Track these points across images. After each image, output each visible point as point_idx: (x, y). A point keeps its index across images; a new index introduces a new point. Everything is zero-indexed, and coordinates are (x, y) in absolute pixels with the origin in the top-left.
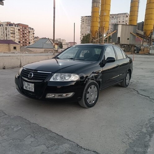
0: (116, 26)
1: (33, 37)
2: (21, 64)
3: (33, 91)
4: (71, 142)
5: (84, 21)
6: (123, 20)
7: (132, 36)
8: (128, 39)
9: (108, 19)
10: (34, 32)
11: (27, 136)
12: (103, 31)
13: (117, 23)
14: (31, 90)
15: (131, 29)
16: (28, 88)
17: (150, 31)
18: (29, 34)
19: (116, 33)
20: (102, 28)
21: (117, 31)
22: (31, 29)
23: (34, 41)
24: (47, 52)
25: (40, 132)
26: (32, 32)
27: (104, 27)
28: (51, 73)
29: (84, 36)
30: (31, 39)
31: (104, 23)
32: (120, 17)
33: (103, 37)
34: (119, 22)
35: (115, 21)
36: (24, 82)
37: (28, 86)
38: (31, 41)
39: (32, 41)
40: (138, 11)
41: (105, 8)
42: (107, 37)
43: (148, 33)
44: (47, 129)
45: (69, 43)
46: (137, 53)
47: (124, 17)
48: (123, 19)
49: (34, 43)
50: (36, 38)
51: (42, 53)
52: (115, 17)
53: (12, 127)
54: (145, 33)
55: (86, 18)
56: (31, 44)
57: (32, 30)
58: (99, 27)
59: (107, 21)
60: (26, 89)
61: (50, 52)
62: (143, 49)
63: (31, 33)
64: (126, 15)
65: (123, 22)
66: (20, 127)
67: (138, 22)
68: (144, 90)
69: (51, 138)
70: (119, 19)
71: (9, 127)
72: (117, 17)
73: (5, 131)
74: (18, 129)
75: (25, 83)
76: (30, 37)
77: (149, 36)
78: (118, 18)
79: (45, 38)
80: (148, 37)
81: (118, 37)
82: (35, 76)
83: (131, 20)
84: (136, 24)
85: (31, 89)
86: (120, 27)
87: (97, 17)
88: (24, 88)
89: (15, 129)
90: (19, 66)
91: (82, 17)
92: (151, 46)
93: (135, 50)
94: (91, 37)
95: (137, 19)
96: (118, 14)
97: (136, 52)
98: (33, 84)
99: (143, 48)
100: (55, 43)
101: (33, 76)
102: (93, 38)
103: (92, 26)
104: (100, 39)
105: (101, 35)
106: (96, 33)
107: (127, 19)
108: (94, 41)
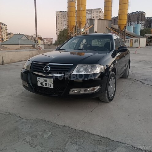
0: (92, 21)
1: (6, 33)
2: (3, 61)
3: (52, 87)
4: (123, 145)
5: (59, 16)
6: (97, 16)
7: (107, 31)
9: (84, 14)
10: (7, 28)
11: (66, 144)
12: (81, 25)
13: (91, 18)
14: (49, 87)
15: (106, 24)
16: (44, 84)
17: (124, 25)
18: (2, 30)
19: (93, 28)
20: (79, 23)
21: (94, 26)
22: (3, 25)
23: (8, 38)
24: (24, 49)
25: (79, 136)
26: (5, 28)
27: (81, 22)
28: (72, 64)
29: (60, 31)
30: (4, 35)
31: (81, 18)
32: (94, 12)
33: (81, 32)
34: (94, 17)
35: (89, 16)
36: (38, 78)
37: (45, 82)
38: (4, 38)
39: (6, 38)
40: (112, 6)
41: (81, 3)
42: (84, 32)
43: (122, 27)
44: (84, 132)
45: (45, 38)
47: (97, 12)
48: (97, 14)
49: (7, 40)
50: (9, 34)
51: (18, 49)
52: (89, 13)
53: (40, 133)
54: (119, 27)
55: (61, 13)
56: (4, 41)
57: (5, 25)
58: (77, 22)
59: (83, 16)
60: (41, 86)
61: (27, 48)
63: (3, 29)
64: (99, 11)
65: (97, 17)
66: (50, 133)
67: (113, 17)
68: (145, 80)
69: (97, 142)
70: (93, 14)
71: (36, 133)
72: (91, 13)
73: (33, 140)
74: (49, 135)
75: (40, 79)
76: (3, 33)
77: (123, 31)
79: (20, 34)
82: (52, 69)
83: (105, 15)
84: (110, 19)
85: (49, 85)
86: (96, 22)
87: (73, 12)
88: (39, 84)
89: (46, 136)
90: (2, 63)
91: (57, 12)
92: (125, 40)
94: (68, 32)
95: (111, 14)
96: (92, 10)
98: (52, 80)
100: (38, 38)
101: (50, 70)
102: (71, 33)
103: (69, 21)
104: (78, 33)
105: (79, 30)
106: (73, 28)
107: (100, 14)
108: (72, 36)
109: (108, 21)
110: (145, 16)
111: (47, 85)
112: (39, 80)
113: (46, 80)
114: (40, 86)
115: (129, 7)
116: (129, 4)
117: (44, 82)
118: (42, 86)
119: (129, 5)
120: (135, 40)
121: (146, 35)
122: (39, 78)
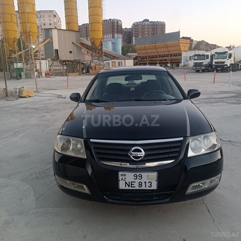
0: (48, 31)
3: (154, 187)
6: (50, 22)
7: (75, 48)
8: (71, 52)
9: (33, 18)
12: (30, 39)
13: (41, 26)
14: (147, 188)
15: (72, 37)
16: (136, 185)
17: (100, 40)
19: (51, 43)
20: (26, 34)
21: (52, 39)
27: (29, 33)
28: (182, 139)
31: (29, 25)
32: (44, 16)
33: (31, 50)
34: (44, 24)
36: (121, 173)
37: (138, 181)
40: (76, 9)
43: (98, 43)
46: (86, 72)
47: (50, 16)
48: (50, 20)
54: (93, 43)
59: (32, 23)
60: (127, 188)
62: (94, 67)
64: (52, 14)
65: (50, 24)
70: (42, 19)
75: (125, 175)
78: (40, 17)
80: (97, 48)
81: (54, 49)
83: (68, 23)
84: (77, 29)
85: (148, 184)
86: (55, 34)
88: (122, 186)
92: (105, 62)
93: (83, 69)
94: (6, 50)
96: (40, 12)
97: (84, 71)
98: (155, 174)
99: (94, 64)
102: (11, 51)
103: (4, 30)
104: (25, 52)
105: (28, 46)
106: (15, 43)
107: (55, 20)
108: (13, 56)
109: (74, 32)
110: (121, 27)
111: (144, 184)
112: (123, 177)
113: (141, 177)
114: (125, 188)
115: (104, 12)
116: (103, 7)
117: (135, 181)
118: (130, 188)
119: (103, 9)
120: (119, 63)
121: (129, 54)
122: (123, 173)
